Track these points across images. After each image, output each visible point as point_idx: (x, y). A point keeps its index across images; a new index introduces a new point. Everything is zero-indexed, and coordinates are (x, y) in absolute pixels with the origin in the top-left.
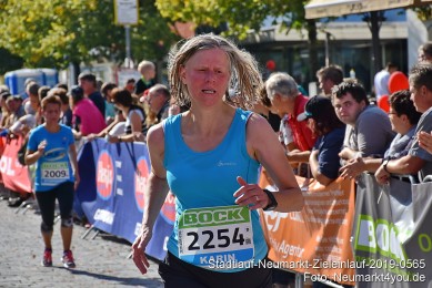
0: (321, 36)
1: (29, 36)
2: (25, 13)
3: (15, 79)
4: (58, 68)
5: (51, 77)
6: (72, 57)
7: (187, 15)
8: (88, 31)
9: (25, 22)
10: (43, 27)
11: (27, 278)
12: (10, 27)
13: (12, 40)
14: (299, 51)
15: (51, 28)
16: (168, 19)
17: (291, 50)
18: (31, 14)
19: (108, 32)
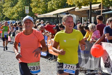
0: (59, 16)
1: (11, 15)
2: (10, 11)
3: (9, 22)
4: (16, 20)
6: (18, 19)
7: (37, 12)
8: (21, 14)
9: (11, 13)
10: (13, 14)
11: (9, 54)
12: (8, 14)
13: (8, 16)
14: (55, 19)
15: (15, 14)
16: (34, 13)
17: (54, 19)
18: (12, 12)
19: (24, 15)
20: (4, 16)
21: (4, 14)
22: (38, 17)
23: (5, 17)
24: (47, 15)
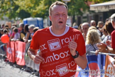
1: (32, 5)
3: (27, 22)
5: (40, 21)
9: (31, 0)
10: (37, 2)
12: (25, 2)
13: (26, 7)
15: (40, 3)
20: (17, 7)
21: (17, 3)
22: (92, 9)
23: (18, 11)
24: (112, 5)
